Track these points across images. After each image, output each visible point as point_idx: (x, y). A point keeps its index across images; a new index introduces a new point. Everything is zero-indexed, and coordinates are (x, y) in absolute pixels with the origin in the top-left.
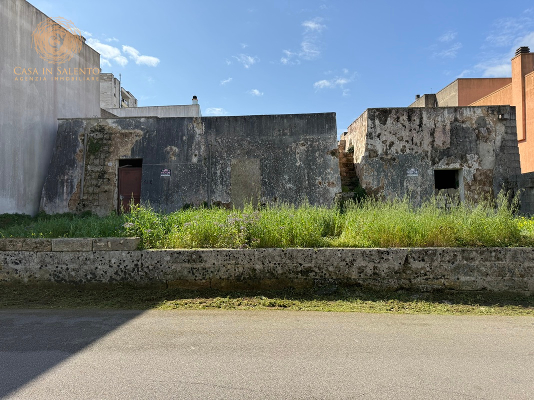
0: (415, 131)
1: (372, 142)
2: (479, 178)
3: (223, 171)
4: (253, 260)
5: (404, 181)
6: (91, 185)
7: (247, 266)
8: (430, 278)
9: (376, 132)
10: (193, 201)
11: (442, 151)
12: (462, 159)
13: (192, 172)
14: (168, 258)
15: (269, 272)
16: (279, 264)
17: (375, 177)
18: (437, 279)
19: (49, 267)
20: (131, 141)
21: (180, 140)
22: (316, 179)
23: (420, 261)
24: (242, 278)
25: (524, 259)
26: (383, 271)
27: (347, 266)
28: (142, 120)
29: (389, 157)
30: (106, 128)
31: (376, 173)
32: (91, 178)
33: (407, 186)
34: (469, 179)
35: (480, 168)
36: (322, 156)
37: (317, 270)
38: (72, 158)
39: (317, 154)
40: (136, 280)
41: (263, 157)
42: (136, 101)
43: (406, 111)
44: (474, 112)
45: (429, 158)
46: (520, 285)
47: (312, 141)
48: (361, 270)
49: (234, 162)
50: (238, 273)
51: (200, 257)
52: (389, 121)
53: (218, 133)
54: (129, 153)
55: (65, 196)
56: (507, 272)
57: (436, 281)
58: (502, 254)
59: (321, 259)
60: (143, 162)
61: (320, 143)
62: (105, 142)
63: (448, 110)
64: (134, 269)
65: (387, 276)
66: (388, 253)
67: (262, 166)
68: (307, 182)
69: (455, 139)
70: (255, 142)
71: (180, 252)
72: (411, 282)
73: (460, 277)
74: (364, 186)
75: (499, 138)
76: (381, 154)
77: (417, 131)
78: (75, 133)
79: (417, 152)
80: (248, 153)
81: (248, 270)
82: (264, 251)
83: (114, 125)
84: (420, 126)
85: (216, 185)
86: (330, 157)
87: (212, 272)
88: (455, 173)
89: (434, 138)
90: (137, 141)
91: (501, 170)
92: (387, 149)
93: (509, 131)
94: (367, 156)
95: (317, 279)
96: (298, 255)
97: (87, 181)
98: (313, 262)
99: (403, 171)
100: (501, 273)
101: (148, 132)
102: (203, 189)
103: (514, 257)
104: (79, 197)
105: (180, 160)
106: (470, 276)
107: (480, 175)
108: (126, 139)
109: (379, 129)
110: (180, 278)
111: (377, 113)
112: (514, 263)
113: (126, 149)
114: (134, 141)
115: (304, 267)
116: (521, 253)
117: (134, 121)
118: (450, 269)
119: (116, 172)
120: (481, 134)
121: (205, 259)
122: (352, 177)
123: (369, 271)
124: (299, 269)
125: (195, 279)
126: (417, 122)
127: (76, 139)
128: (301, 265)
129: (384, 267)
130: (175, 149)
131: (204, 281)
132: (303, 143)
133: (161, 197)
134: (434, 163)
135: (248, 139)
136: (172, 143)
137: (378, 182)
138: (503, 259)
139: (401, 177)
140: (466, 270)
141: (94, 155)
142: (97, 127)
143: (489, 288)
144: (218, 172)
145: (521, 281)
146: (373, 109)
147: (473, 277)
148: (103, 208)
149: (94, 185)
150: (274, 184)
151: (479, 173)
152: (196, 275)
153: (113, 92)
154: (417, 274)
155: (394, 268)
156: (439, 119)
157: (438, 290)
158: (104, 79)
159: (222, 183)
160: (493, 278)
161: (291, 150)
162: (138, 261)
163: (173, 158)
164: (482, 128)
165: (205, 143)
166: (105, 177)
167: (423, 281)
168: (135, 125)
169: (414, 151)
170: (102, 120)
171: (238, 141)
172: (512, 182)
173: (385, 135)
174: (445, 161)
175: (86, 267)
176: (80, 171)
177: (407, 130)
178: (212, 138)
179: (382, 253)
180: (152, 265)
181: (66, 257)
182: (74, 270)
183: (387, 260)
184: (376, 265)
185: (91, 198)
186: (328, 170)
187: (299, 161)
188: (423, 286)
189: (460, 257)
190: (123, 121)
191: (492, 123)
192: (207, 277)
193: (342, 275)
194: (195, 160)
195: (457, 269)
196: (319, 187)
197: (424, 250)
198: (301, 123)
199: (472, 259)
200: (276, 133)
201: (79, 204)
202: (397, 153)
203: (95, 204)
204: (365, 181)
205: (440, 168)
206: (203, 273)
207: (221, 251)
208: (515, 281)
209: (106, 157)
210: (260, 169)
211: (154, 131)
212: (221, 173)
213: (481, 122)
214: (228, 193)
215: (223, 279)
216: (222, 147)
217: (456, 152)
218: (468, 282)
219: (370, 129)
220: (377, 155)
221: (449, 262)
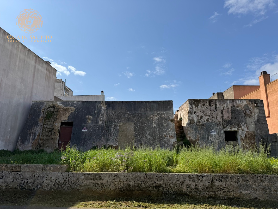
0: (213, 111)
1: (191, 115)
2: (248, 136)
3: (115, 128)
4: (129, 180)
5: (209, 136)
6: (45, 135)
7: (125, 183)
8: (226, 192)
9: (193, 111)
10: (98, 144)
11: (228, 121)
12: (238, 126)
13: (98, 129)
14: (83, 177)
15: (137, 187)
16: (143, 182)
17: (194, 134)
18: (230, 192)
19: (18, 180)
20: (68, 113)
21: (93, 113)
22: (163, 134)
23: (219, 181)
24: (123, 190)
25: (276, 181)
26: (200, 187)
27: (181, 184)
28: (75, 102)
29: (201, 124)
30: (56, 106)
31: (194, 132)
32: (46, 132)
33: (211, 139)
34: (243, 136)
35: (248, 131)
36: (166, 122)
37: (164, 186)
38: (37, 121)
39: (163, 121)
40: (64, 189)
41: (135, 122)
42: (72, 92)
43: (208, 101)
44: (242, 102)
45: (221, 125)
46: (275, 197)
47: (161, 114)
48: (188, 186)
49: (121, 124)
50: (120, 187)
51: (100, 177)
52: (199, 105)
53: (113, 109)
54: (67, 119)
55: (31, 141)
56: (267, 189)
57: (229, 193)
58: (263, 178)
59: (166, 180)
60: (74, 123)
61: (165, 115)
62: (55, 113)
63: (229, 101)
64: (64, 183)
65: (202, 190)
66: (202, 177)
67: (135, 126)
68: (158, 135)
69: (234, 116)
70: (132, 114)
71: (89, 174)
72: (215, 193)
73: (242, 191)
74: (188, 139)
75: (256, 115)
76: (196, 122)
77: (214, 111)
78: (40, 108)
79: (215, 122)
80: (128, 120)
81: (126, 185)
82: (135, 174)
83: (60, 105)
84: (216, 108)
85: (111, 136)
86: (170, 122)
87: (106, 186)
88: (235, 133)
89: (223, 115)
90: (71, 113)
91: (259, 132)
92: (199, 120)
93: (261, 112)
94: (189, 123)
95: (164, 191)
96: (154, 177)
97: (43, 133)
98: (162, 181)
99: (208, 131)
100: (264, 189)
101: (77, 108)
102: (104, 138)
103: (270, 180)
104: (38, 142)
105: (93, 122)
106: (247, 190)
107: (248, 134)
108: (66, 112)
109: (195, 109)
110: (88, 189)
111: (193, 102)
112: (271, 184)
113: (66, 117)
114: (70, 113)
115: (157, 184)
116: (274, 178)
117: (71, 103)
118: (236, 187)
119: (59, 129)
120: (246, 113)
121: (102, 178)
122: (182, 134)
123: (193, 187)
124: (154, 185)
125: (97, 190)
126: (214, 106)
127: (40, 111)
128: (155, 182)
129: (200, 185)
130: (91, 117)
131: (101, 191)
132: (156, 115)
133: (81, 142)
134: (224, 128)
135: (128, 112)
136: (89, 114)
137: (196, 136)
138: (265, 181)
139: (207, 134)
140: (245, 187)
141: (49, 120)
142: (51, 105)
143: (258, 198)
144: (112, 129)
145: (275, 194)
146: (191, 99)
147: (249, 191)
148: (50, 147)
149: (46, 135)
150: (141, 136)
151: (247, 133)
152: (97, 187)
153: (61, 88)
154: (218, 189)
155: (206, 185)
156: (225, 105)
157: (231, 199)
158: (57, 82)
159: (114, 135)
160: (260, 192)
161: (150, 118)
162: (67, 178)
163: (89, 122)
164: (247, 110)
165: (106, 114)
166: (53, 131)
167: (222, 193)
168: (71, 105)
169: (213, 121)
170: (54, 102)
171: (123, 113)
172: (265, 139)
173: (198, 112)
174: (229, 127)
175: (38, 181)
176: (40, 128)
177: (209, 110)
178: (110, 111)
179: (199, 177)
180: (74, 181)
181: (28, 175)
182: (31, 183)
183: (202, 180)
184: (196, 184)
185: (44, 142)
186: (170, 130)
187: (154, 124)
188: (222, 196)
189: (241, 180)
190: (65, 102)
191: (252, 108)
192: (103, 188)
193: (178, 189)
194: (100, 123)
195: (240, 186)
196: (165, 138)
197: (221, 175)
198: (155, 105)
199: (248, 181)
200: (143, 110)
201: (37, 145)
202: (205, 122)
203: (46, 145)
204: (189, 136)
205: (227, 130)
206: (101, 186)
207: (112, 174)
208: (272, 194)
209: (54, 121)
210: (134, 128)
211: (81, 108)
212: (113, 130)
213: (246, 107)
214: (117, 141)
215: (112, 190)
216: (115, 116)
217: (235, 122)
218: (247, 194)
219: (190, 109)
220: (194, 123)
221: (235, 182)
